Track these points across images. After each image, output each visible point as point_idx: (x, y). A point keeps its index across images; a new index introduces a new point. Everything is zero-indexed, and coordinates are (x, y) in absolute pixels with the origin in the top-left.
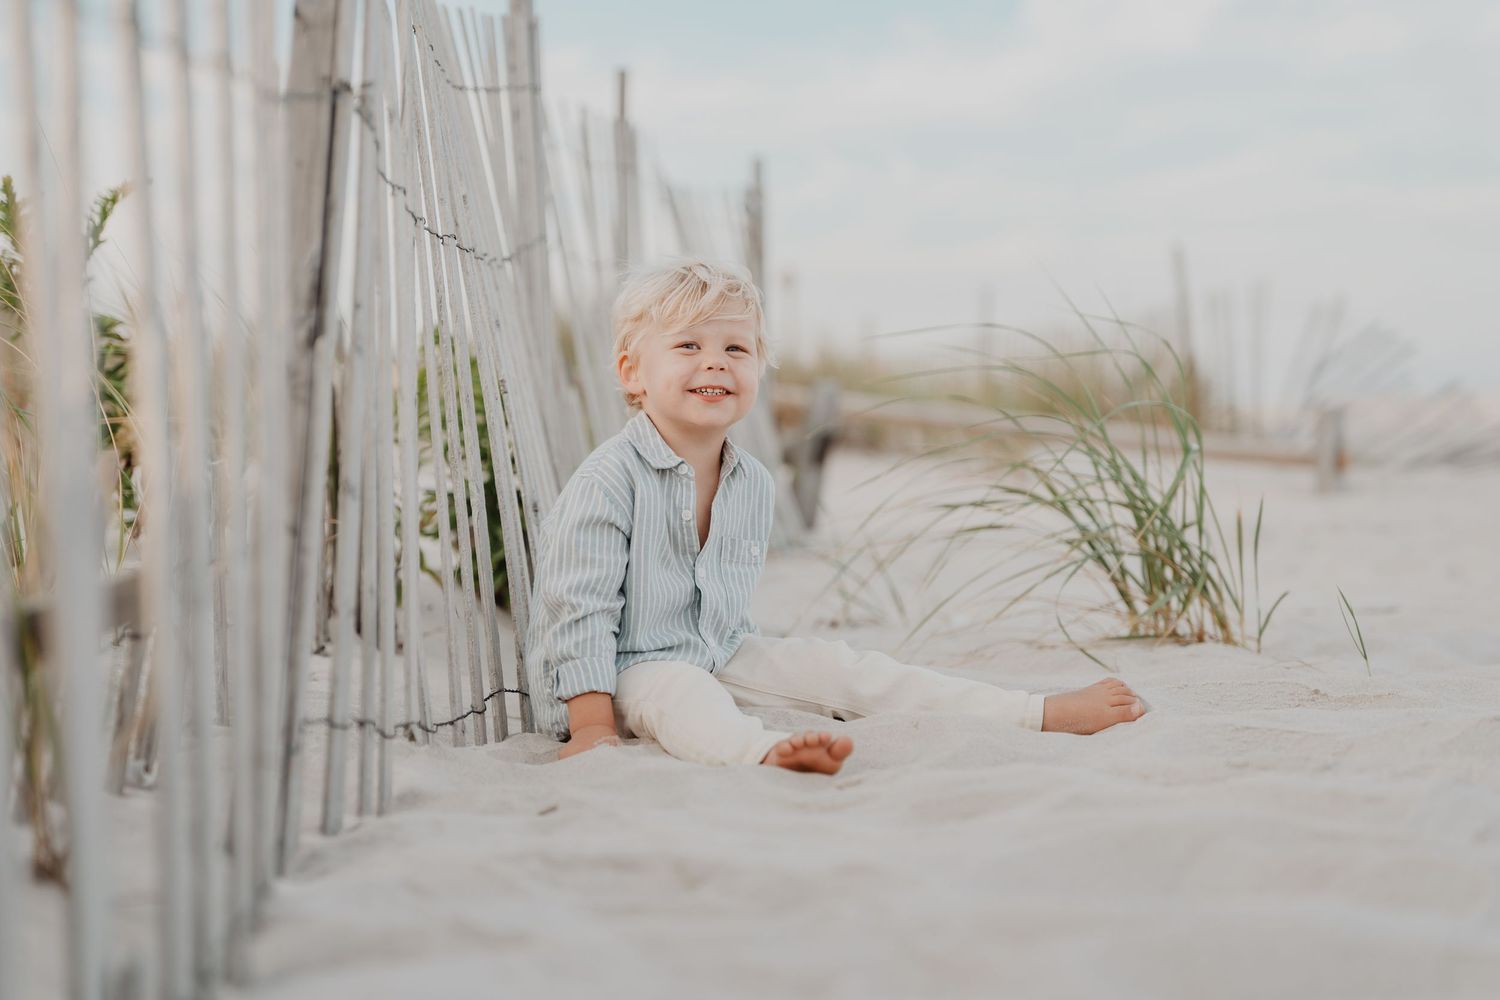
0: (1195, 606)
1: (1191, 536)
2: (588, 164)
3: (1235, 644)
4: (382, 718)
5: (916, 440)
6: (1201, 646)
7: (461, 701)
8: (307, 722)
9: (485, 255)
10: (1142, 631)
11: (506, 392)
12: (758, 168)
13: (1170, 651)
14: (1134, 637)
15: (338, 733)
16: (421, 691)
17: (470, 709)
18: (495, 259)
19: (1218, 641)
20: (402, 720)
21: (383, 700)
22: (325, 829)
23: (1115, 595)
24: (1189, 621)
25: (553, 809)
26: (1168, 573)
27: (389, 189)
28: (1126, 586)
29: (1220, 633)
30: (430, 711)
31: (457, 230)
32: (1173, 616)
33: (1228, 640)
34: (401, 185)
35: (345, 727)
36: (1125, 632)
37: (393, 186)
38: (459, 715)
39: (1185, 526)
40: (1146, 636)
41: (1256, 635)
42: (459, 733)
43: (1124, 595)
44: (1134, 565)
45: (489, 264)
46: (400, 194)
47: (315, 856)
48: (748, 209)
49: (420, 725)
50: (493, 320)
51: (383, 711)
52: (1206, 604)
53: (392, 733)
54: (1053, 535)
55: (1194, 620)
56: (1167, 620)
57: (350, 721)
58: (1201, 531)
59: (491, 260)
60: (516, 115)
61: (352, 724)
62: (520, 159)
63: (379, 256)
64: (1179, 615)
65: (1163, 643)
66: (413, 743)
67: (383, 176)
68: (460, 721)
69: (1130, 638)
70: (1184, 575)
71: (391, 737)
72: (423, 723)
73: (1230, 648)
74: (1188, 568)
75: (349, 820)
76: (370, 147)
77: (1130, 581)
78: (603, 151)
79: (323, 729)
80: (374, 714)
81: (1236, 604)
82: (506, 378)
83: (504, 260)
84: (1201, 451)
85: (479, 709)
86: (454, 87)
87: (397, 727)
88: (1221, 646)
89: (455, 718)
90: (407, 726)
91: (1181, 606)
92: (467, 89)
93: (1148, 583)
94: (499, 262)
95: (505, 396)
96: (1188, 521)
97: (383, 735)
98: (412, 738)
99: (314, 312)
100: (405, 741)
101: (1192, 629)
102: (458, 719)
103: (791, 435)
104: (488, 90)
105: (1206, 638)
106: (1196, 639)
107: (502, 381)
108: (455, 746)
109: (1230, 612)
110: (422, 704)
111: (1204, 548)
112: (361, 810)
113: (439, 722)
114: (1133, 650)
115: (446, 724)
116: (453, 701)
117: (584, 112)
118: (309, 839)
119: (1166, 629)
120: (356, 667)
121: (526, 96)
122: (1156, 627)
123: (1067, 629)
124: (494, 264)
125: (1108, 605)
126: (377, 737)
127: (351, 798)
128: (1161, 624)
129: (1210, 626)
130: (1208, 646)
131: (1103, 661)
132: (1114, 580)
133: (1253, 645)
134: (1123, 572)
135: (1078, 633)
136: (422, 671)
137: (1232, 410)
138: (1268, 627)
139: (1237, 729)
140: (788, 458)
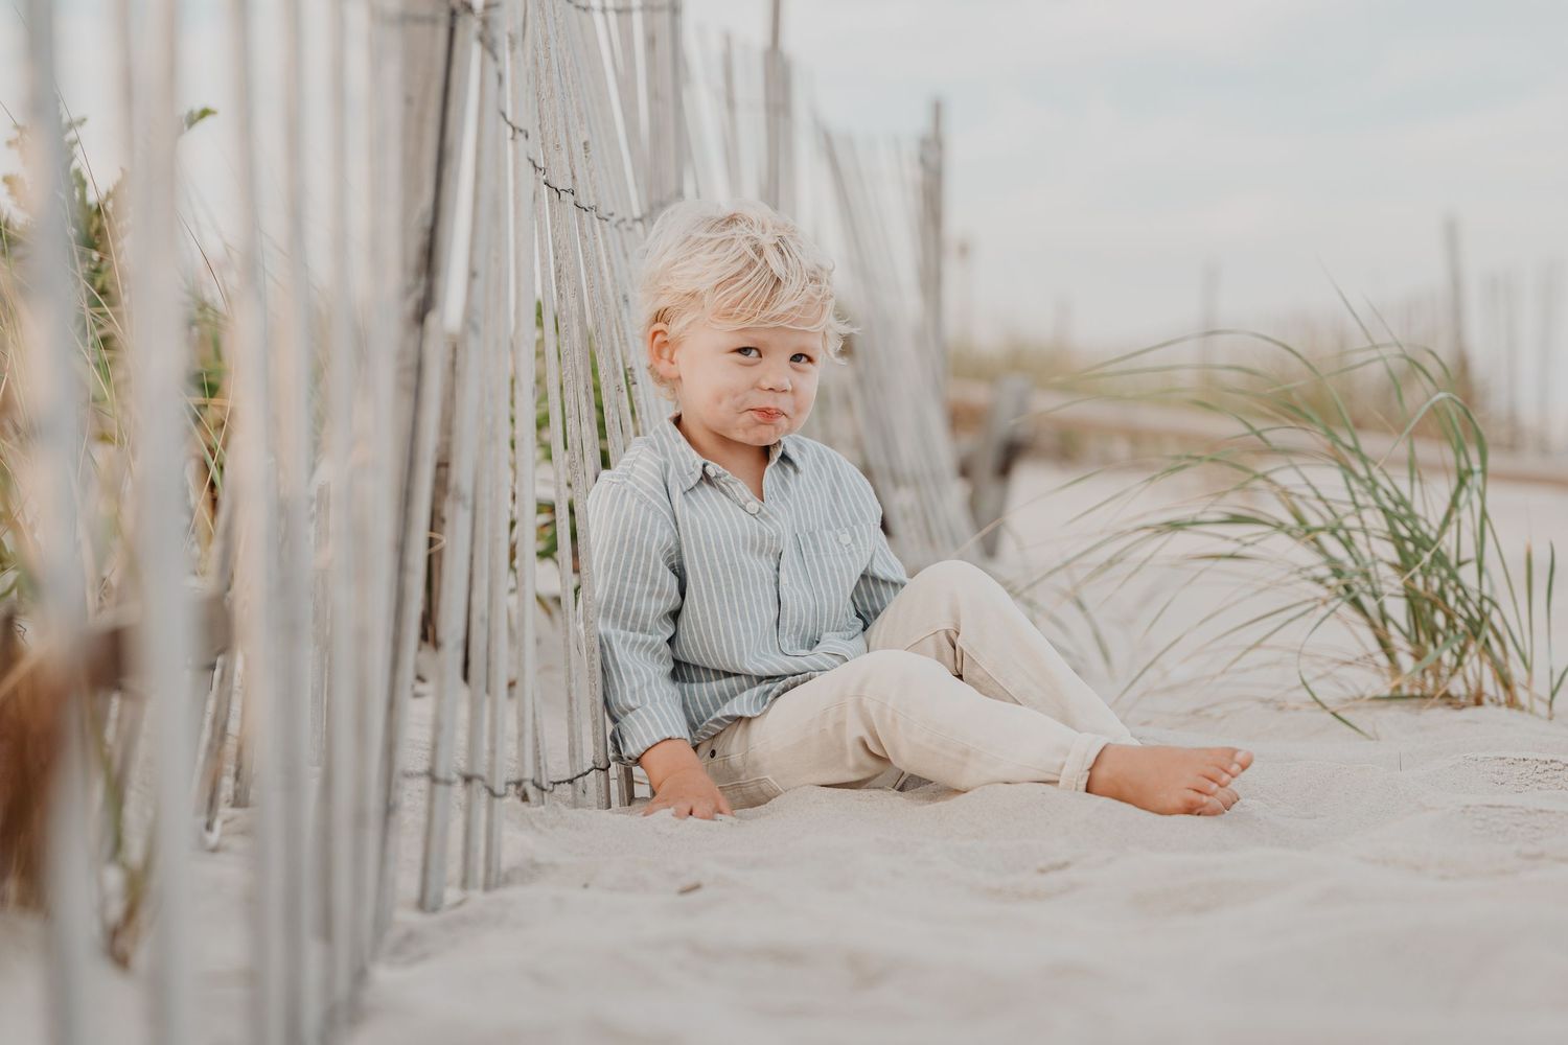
0: (1472, 663)
1: (1468, 575)
2: (731, 103)
3: (1521, 708)
4: (491, 773)
5: (1121, 449)
6: (1479, 710)
7: (581, 755)
8: (408, 775)
9: (612, 215)
10: (1405, 691)
11: (635, 383)
12: (938, 110)
13: (1439, 715)
14: (1395, 697)
15: (441, 789)
16: (536, 740)
17: (591, 765)
18: (624, 220)
19: (1499, 704)
20: (515, 777)
21: (493, 752)
22: (421, 904)
23: (1374, 646)
24: (1465, 680)
25: (697, 887)
26: (1440, 619)
27: (509, 131)
28: (1389, 636)
29: (1502, 696)
30: (546, 766)
31: (574, 184)
32: (1445, 672)
33: (1512, 703)
34: (523, 127)
35: (449, 783)
36: (1386, 692)
37: (514, 129)
38: (580, 772)
39: (1460, 564)
40: (1412, 696)
41: (1547, 696)
42: (580, 793)
43: (1384, 644)
44: (1398, 609)
45: (616, 226)
46: (520, 137)
47: (410, 936)
48: (923, 161)
49: (534, 782)
50: (620, 294)
51: (492, 765)
52: (1487, 659)
53: (503, 792)
54: (1300, 570)
55: (1470, 677)
56: (1437, 676)
57: (454, 776)
58: (1481, 570)
59: (619, 222)
60: (651, 41)
61: (455, 782)
62: (655, 96)
63: (497, 213)
64: (1453, 673)
65: (1434, 706)
66: (526, 803)
67: (504, 115)
68: (580, 779)
69: (1391, 698)
70: (1460, 622)
71: (500, 796)
72: (537, 780)
73: (1515, 712)
74: (1465, 614)
75: (452, 894)
76: (492, 80)
77: (1392, 629)
78: (751, 87)
79: (423, 783)
80: (482, 769)
81: (1524, 659)
82: (635, 366)
83: (635, 220)
84: (1484, 471)
85: (603, 766)
86: (578, 7)
87: (508, 783)
88: (1504, 710)
89: (575, 776)
90: (519, 784)
91: (1455, 660)
92: (593, 9)
93: (1414, 631)
94: (629, 223)
95: (633, 388)
96: (1463, 557)
97: (492, 793)
98: (525, 798)
99: (423, 282)
100: (518, 801)
101: (1468, 689)
102: (579, 776)
103: (968, 442)
104: (618, 11)
105: (1485, 700)
106: (1472, 701)
107: (630, 369)
108: (575, 807)
109: (1516, 670)
110: (537, 758)
111: (1486, 591)
112: (465, 883)
113: (555, 781)
114: (1395, 712)
115: (564, 782)
116: (572, 756)
117: (728, 39)
118: (406, 917)
119: (1437, 688)
120: (463, 713)
121: (664, 18)
122: (1423, 686)
123: (1311, 686)
124: (623, 226)
125: (1365, 658)
126: (484, 795)
127: (454, 869)
128: (1430, 681)
129: (1490, 686)
130: (1487, 711)
131: (1359, 727)
132: (1373, 626)
133: (1542, 709)
134: (1384, 618)
135: (1326, 691)
136: (538, 718)
137: (1513, 419)
138: (1561, 689)
139: (1528, 812)
140: (965, 471)
